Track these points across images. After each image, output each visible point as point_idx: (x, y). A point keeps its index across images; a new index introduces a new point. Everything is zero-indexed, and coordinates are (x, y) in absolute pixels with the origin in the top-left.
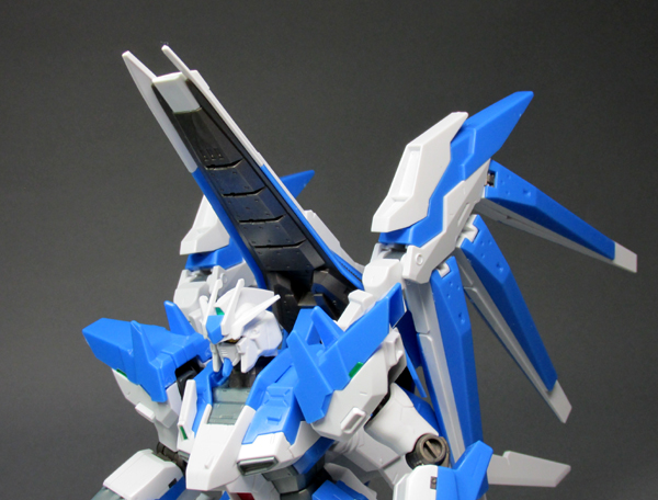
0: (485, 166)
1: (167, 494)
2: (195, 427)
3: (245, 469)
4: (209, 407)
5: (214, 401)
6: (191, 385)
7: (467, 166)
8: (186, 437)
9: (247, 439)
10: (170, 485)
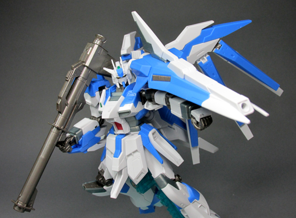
0: (216, 41)
1: (94, 130)
2: (104, 104)
3: (120, 114)
4: (109, 97)
5: (111, 96)
6: (104, 91)
7: (206, 38)
8: (101, 106)
9: (122, 104)
10: (96, 127)
